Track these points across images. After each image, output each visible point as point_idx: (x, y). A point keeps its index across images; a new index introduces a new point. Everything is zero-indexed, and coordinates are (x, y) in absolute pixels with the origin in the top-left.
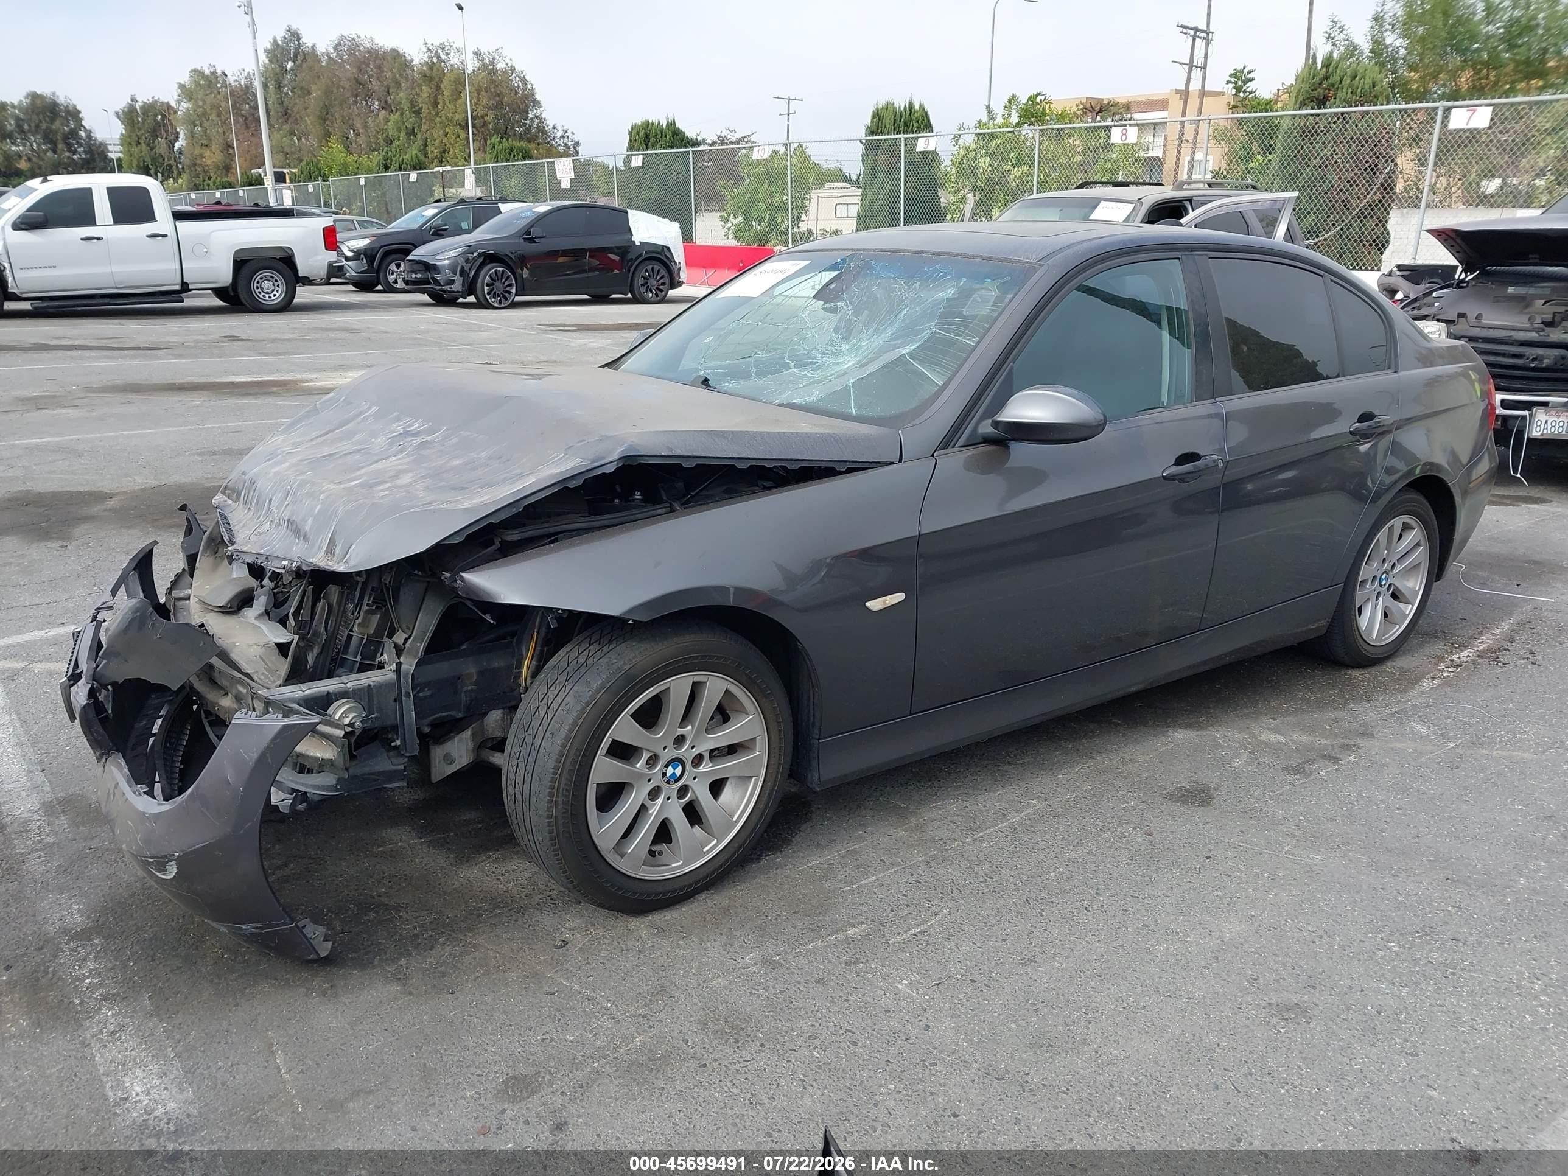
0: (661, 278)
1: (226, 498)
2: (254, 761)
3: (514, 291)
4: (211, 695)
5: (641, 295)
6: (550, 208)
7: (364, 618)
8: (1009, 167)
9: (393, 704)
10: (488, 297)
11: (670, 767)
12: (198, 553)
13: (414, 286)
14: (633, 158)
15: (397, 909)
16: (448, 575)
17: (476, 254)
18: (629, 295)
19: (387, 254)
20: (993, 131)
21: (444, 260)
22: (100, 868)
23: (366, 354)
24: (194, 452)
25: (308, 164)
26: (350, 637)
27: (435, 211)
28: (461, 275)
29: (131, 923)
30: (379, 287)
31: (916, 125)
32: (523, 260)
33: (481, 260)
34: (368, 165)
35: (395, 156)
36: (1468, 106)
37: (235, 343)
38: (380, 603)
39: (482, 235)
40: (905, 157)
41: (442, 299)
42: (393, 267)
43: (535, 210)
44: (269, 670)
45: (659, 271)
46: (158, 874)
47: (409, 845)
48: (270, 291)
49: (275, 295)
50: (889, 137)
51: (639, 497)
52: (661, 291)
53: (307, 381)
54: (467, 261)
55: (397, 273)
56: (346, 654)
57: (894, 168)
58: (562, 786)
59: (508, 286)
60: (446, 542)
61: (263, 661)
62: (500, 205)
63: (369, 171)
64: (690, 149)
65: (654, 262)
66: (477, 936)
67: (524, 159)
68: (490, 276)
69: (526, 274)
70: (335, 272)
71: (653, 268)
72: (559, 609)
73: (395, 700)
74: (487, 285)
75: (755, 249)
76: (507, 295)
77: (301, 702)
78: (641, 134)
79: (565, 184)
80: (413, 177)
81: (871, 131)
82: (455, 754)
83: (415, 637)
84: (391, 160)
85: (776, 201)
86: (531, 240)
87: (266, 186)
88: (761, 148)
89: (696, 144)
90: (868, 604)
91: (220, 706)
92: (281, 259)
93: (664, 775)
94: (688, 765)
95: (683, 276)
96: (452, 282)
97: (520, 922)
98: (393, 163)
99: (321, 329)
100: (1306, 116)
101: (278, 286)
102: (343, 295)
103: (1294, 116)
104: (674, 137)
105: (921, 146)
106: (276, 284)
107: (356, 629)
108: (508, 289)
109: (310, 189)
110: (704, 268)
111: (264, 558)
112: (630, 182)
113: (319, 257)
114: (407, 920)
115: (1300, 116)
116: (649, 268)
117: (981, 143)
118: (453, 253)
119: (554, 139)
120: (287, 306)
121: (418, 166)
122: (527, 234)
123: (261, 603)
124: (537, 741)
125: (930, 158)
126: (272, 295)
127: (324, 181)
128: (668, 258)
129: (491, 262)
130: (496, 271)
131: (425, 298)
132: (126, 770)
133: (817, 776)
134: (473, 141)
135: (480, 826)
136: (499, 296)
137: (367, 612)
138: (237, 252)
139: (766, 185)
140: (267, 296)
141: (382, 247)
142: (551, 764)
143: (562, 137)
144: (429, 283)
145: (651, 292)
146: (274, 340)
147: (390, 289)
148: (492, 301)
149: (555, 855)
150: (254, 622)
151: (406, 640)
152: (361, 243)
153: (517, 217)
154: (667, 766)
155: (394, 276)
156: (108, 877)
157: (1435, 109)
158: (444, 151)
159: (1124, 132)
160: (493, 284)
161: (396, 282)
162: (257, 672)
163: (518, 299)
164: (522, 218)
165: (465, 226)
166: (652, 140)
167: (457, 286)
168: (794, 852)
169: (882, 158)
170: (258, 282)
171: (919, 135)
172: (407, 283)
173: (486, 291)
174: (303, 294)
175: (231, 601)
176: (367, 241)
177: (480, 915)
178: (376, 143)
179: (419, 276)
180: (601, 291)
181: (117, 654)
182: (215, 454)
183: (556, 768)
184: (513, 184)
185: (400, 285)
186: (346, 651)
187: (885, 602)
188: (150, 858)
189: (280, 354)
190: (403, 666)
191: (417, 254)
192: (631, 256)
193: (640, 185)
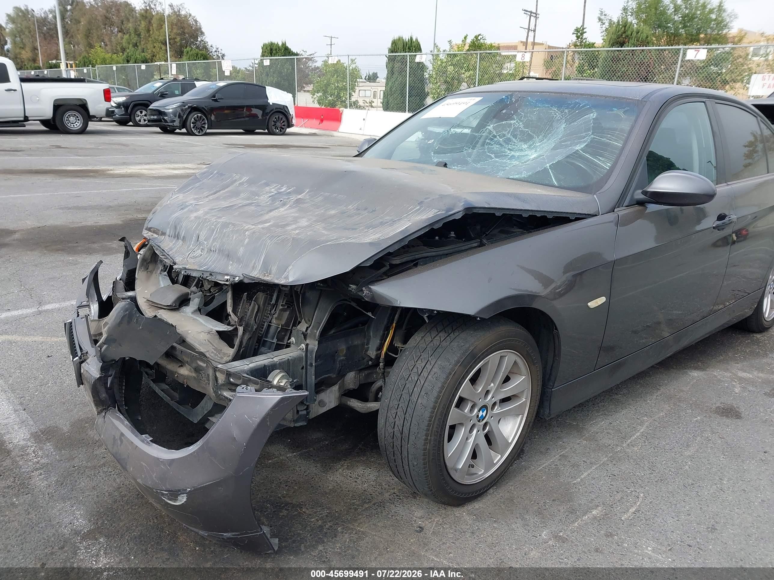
0: (283, 122)
1: (152, 234)
2: (256, 424)
3: (206, 127)
4: (171, 366)
5: (273, 131)
6: (226, 84)
7: (279, 314)
8: (463, 71)
9: (301, 371)
10: (193, 130)
11: (481, 411)
12: (136, 269)
13: (152, 123)
14: (264, 61)
15: (300, 506)
16: (353, 287)
17: (187, 107)
18: (266, 131)
19: (135, 105)
20: (455, 53)
21: (170, 110)
22: (86, 481)
23: (136, 157)
24: (57, 207)
25: (83, 58)
26: (269, 326)
27: (161, 84)
28: (179, 118)
29: (121, 524)
30: (131, 123)
31: (414, 49)
32: (212, 110)
33: (189, 110)
34: (117, 60)
35: (132, 56)
36: (695, 48)
37: (60, 149)
38: (289, 304)
39: (187, 97)
40: (409, 65)
41: (167, 130)
42: (138, 113)
43: (217, 84)
44: (216, 349)
45: (282, 118)
46: (169, 502)
47: (287, 458)
48: (74, 122)
49: (76, 125)
50: (401, 54)
51: (454, 235)
52: (283, 129)
53: (108, 170)
54: (182, 110)
55: (141, 116)
56: (266, 338)
57: (402, 71)
58: (434, 429)
59: (203, 124)
60: (362, 265)
61: (211, 343)
62: (195, 82)
63: (118, 63)
64: (295, 57)
65: (279, 114)
66: (361, 525)
67: (204, 59)
68: (194, 119)
69: (213, 118)
70: (110, 113)
71: (279, 117)
72: (434, 310)
73: (302, 368)
74: (193, 123)
75: (329, 109)
76: (203, 128)
77: (248, 372)
78: (269, 48)
79: (227, 73)
80: (143, 67)
81: (392, 51)
82: (326, 400)
83: (313, 326)
84: (131, 58)
85: (340, 85)
86: (216, 100)
87: (61, 69)
88: (333, 57)
89: (297, 55)
90: (589, 304)
91: (178, 374)
92: (80, 105)
93: (478, 416)
94: (489, 409)
95: (294, 121)
96: (174, 121)
97: (384, 514)
98: (132, 59)
99: (107, 144)
100: (615, 51)
101: (79, 120)
102: (111, 127)
103: (609, 51)
104: (286, 51)
105: (417, 60)
106: (77, 119)
107: (274, 321)
108: (203, 125)
109: (85, 71)
110: (302, 118)
111: (208, 274)
112: (262, 74)
113: (101, 105)
114: (310, 515)
115: (612, 51)
116: (277, 117)
117: (449, 59)
118: (174, 106)
119: (211, 52)
120: (83, 131)
121: (145, 61)
122: (213, 97)
123: (195, 302)
124: (414, 398)
125: (421, 67)
126: (75, 125)
127: (92, 67)
128: (286, 112)
129: (195, 111)
130: (197, 116)
131: (158, 129)
132: (126, 422)
133: (548, 411)
134: (170, 51)
135: (327, 443)
136: (198, 129)
137: (282, 310)
138: (56, 101)
139: (335, 76)
140: (72, 125)
141: (132, 102)
142: (427, 414)
143: (216, 51)
144: (161, 121)
145: (278, 129)
146: (81, 149)
147: (137, 125)
148: (195, 131)
149: (425, 474)
150: (191, 315)
151: (307, 328)
152: (121, 99)
153: (208, 88)
154: (479, 411)
155: (139, 118)
156: (94, 488)
157: (680, 49)
158: (153, 56)
159: (523, 55)
160: (195, 123)
161: (140, 121)
162: (208, 351)
163: (208, 131)
164: (211, 89)
165: (177, 92)
166: (274, 52)
167: (177, 123)
168: (529, 458)
169: (397, 65)
170: (67, 117)
171: (417, 54)
172: (149, 121)
173: (192, 126)
174: (92, 126)
175: (175, 302)
176: (124, 99)
177: (356, 509)
178: (116, 50)
179: (155, 117)
180: (251, 128)
181: (114, 341)
182: (70, 209)
183: (431, 417)
184: (198, 72)
185: (142, 123)
186: (266, 337)
187: (597, 302)
188: (166, 491)
189: (88, 156)
190: (309, 346)
191: (153, 106)
192: (268, 111)
193: (268, 75)
